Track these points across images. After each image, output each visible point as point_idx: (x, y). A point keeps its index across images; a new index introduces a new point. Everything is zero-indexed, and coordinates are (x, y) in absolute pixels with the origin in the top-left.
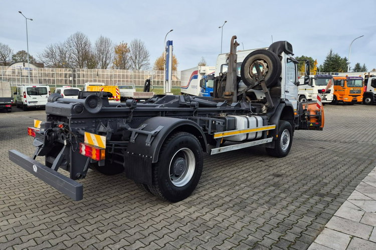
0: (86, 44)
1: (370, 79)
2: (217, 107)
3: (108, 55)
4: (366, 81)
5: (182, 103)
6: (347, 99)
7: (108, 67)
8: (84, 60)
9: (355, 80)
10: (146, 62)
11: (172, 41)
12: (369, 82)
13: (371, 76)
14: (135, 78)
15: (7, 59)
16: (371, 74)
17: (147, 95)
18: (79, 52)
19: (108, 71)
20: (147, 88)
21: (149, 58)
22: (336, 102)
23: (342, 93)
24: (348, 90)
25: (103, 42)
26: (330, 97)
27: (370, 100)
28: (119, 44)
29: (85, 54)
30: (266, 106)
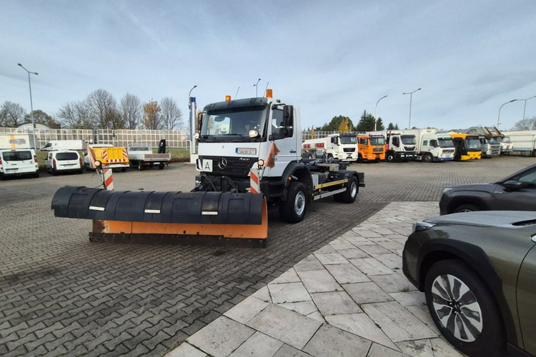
0: (110, 102)
1: (391, 137)
3: (137, 114)
6: (371, 157)
7: (137, 127)
8: (107, 120)
9: (378, 138)
11: (195, 98)
12: (391, 141)
13: (392, 135)
15: (18, 120)
16: (391, 133)
17: (162, 157)
18: (102, 112)
19: (137, 132)
20: (162, 149)
22: (361, 160)
23: (366, 151)
24: (371, 148)
25: (130, 101)
26: (355, 156)
27: (392, 157)
28: (148, 102)
29: (110, 112)
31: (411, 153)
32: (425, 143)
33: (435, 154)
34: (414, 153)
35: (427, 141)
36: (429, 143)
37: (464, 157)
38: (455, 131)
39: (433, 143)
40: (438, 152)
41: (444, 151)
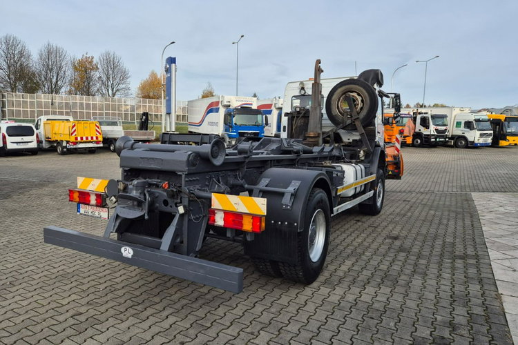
0: (21, 54)
1: (419, 117)
2: (312, 153)
3: (62, 73)
4: (415, 119)
5: (286, 149)
7: (61, 91)
9: (402, 117)
10: (124, 86)
11: (175, 59)
12: (418, 121)
13: (420, 113)
14: (108, 108)
16: (419, 111)
18: (9, 67)
19: (62, 98)
20: (144, 125)
21: (128, 80)
24: (396, 129)
27: (419, 141)
29: (21, 69)
30: (364, 151)
31: (442, 137)
32: (458, 124)
33: (470, 139)
34: (445, 137)
35: (461, 122)
36: (463, 125)
37: (503, 143)
38: (488, 110)
39: (469, 125)
40: (474, 136)
41: (481, 135)
